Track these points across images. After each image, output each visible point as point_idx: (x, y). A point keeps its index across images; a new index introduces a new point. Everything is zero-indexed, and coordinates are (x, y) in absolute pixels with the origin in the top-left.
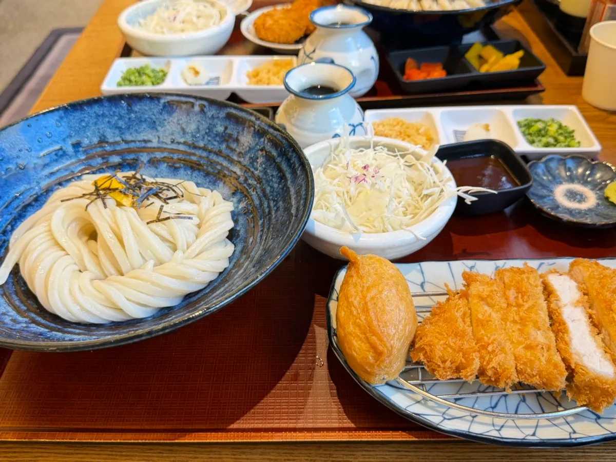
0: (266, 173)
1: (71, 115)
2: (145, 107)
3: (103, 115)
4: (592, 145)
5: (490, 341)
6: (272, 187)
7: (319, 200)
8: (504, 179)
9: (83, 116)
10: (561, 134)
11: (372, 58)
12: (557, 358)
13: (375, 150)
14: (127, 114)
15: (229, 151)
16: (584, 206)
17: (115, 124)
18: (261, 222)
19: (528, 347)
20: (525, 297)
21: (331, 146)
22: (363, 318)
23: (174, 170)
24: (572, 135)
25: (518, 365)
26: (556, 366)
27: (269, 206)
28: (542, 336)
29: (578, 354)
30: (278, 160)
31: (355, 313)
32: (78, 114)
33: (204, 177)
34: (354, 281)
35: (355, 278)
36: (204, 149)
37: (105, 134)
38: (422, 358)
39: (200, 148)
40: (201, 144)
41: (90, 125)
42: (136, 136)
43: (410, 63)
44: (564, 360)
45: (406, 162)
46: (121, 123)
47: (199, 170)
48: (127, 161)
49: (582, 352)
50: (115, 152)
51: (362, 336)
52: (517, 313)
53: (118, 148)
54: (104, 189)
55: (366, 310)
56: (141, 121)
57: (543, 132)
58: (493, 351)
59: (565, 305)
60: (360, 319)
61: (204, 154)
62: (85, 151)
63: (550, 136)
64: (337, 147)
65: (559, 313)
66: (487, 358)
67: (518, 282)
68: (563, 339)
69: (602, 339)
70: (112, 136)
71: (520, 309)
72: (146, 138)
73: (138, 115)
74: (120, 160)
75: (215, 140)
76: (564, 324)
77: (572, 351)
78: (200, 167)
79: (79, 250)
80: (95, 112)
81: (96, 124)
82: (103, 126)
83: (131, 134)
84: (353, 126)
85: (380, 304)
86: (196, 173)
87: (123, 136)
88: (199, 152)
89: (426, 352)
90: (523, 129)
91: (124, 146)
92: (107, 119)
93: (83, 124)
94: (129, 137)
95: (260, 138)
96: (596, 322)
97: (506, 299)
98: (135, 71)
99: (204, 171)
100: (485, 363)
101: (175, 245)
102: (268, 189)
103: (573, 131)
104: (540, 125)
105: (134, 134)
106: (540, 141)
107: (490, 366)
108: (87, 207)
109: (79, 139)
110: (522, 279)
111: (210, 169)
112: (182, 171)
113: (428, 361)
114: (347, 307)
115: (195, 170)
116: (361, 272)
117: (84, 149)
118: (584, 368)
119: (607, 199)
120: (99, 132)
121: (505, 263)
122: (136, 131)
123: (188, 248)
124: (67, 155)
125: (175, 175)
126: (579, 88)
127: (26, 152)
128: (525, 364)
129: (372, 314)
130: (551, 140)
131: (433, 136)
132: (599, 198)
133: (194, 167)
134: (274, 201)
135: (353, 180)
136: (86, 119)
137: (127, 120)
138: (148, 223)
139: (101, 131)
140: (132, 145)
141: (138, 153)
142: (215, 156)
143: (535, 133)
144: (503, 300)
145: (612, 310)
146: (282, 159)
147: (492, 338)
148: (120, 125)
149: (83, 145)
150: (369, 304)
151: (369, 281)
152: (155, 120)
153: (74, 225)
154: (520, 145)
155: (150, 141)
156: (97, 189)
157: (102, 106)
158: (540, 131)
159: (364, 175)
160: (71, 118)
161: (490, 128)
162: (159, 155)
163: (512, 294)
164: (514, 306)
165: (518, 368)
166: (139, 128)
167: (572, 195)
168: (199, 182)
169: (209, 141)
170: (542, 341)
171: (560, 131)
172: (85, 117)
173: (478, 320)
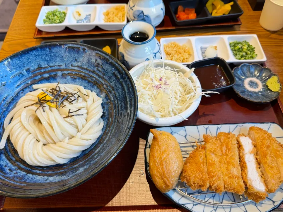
0: (115, 85)
1: (23, 57)
2: (57, 50)
3: (38, 55)
4: (262, 58)
5: (214, 175)
6: (119, 93)
7: (140, 97)
8: (222, 78)
9: (29, 56)
10: (249, 50)
11: (162, 9)
12: (242, 182)
13: (165, 68)
14: (49, 53)
15: (98, 71)
16: (257, 90)
17: (44, 59)
18: (114, 110)
19: (230, 177)
20: (230, 151)
21: (145, 65)
22: (161, 168)
23: (74, 80)
24: (253, 50)
25: (225, 185)
26: (241, 186)
27: (118, 103)
28: (236, 171)
29: (250, 180)
30: (121, 80)
31: (157, 165)
32: (26, 56)
33: (88, 83)
34: (156, 148)
35: (157, 147)
36: (87, 70)
37: (40, 64)
38: (185, 181)
39: (84, 69)
40: (85, 67)
41: (33, 60)
42: (55, 64)
43: (180, 8)
44: (244, 182)
45: (179, 75)
46: (47, 58)
47: (85, 80)
48: (52, 76)
49: (252, 178)
50: (46, 72)
51: (160, 177)
52: (226, 159)
53: (47, 70)
54: (42, 100)
55: (162, 165)
56: (56, 57)
57: (241, 50)
58: (215, 180)
59: (247, 154)
60: (159, 169)
61: (87, 72)
62: (32, 73)
63: (244, 52)
64: (148, 65)
65: (243, 158)
66: (212, 182)
67: (227, 142)
68: (244, 172)
69: (261, 171)
70: (44, 64)
71: (227, 157)
72: (59, 64)
73: (55, 53)
74: (49, 76)
75: (92, 66)
76: (245, 164)
77: (248, 178)
78: (86, 78)
79: (35, 131)
80: (34, 54)
81: (35, 59)
82: (39, 60)
83: (52, 63)
84: (155, 53)
85: (168, 162)
86: (84, 81)
87: (49, 64)
88: (84, 71)
89: (187, 179)
90: (232, 48)
91: (50, 69)
92: (40, 57)
93: (30, 60)
94: (52, 65)
95: (112, 68)
96: (259, 161)
97: (222, 151)
98: (51, 13)
99: (87, 80)
100: (211, 184)
101: (77, 126)
102: (117, 94)
103: (255, 48)
104: (239, 46)
105: (54, 63)
106: (239, 54)
107: (214, 186)
108: (36, 111)
109: (29, 68)
110: (229, 141)
111: (90, 80)
112: (77, 80)
113: (188, 182)
114: (153, 161)
115: (83, 80)
116: (160, 144)
117: (31, 72)
118: (253, 188)
119: (267, 86)
120: (37, 63)
121: (221, 126)
122: (54, 61)
123: (83, 128)
124: (24, 76)
125: (74, 82)
126: (258, 17)
127: (5, 77)
128: (228, 185)
129: (164, 167)
130: (244, 54)
131: (191, 53)
132: (264, 86)
133: (83, 78)
134: (120, 101)
135: (155, 88)
136: (31, 58)
137: (50, 56)
138: (64, 118)
139: (38, 63)
140: (53, 68)
141: (57, 72)
142: (92, 74)
143: (237, 50)
144: (220, 152)
145: (266, 158)
146: (123, 80)
147: (215, 173)
148: (47, 59)
149: (31, 70)
150: (163, 162)
151: (163, 148)
152: (63, 56)
153: (31, 118)
154: (230, 58)
155: (61, 66)
156: (39, 100)
157: (37, 50)
158: (239, 49)
159: (160, 85)
160: (24, 58)
161: (217, 48)
162: (66, 72)
163: (224, 148)
164: (225, 155)
165: (225, 187)
166: (56, 60)
167: (252, 84)
168: (86, 85)
169: (89, 66)
170: (236, 173)
171: (249, 48)
172: (30, 57)
173: (209, 163)
